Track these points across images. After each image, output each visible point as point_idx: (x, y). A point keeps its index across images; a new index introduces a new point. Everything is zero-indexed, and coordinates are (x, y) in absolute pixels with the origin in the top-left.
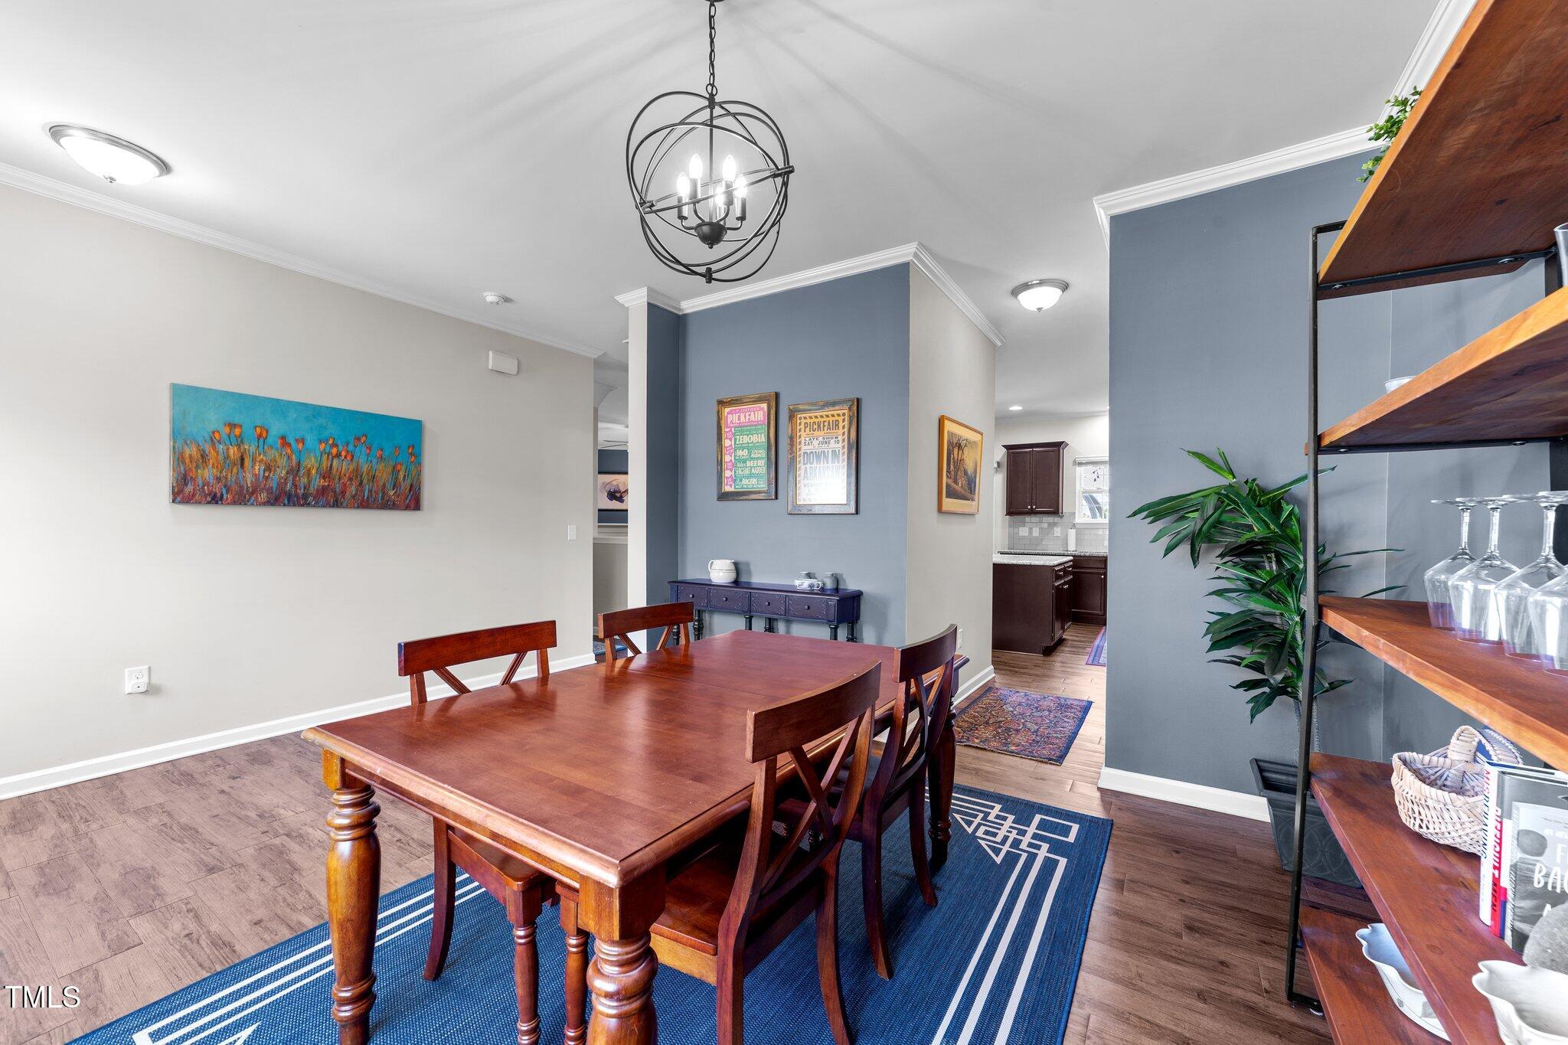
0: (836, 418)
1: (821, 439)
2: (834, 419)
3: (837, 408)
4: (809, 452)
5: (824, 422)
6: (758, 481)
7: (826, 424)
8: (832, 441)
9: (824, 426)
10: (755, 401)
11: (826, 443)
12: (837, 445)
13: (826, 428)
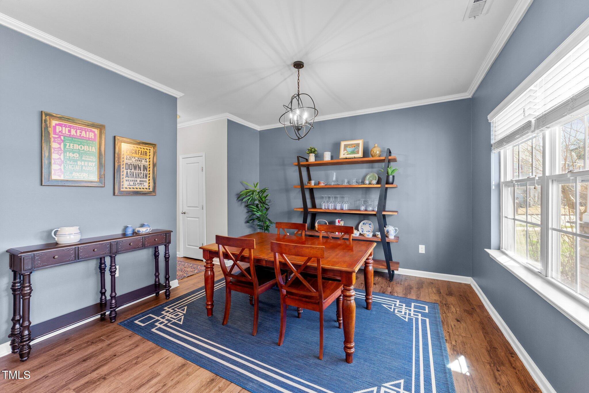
0: (146, 150)
1: (137, 158)
2: (145, 150)
3: (147, 146)
4: (129, 163)
5: (139, 150)
6: (88, 175)
7: (140, 152)
8: (143, 161)
9: (139, 152)
10: (88, 125)
11: (140, 161)
12: (146, 163)
13: (140, 154)
